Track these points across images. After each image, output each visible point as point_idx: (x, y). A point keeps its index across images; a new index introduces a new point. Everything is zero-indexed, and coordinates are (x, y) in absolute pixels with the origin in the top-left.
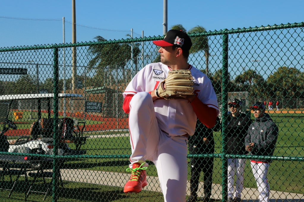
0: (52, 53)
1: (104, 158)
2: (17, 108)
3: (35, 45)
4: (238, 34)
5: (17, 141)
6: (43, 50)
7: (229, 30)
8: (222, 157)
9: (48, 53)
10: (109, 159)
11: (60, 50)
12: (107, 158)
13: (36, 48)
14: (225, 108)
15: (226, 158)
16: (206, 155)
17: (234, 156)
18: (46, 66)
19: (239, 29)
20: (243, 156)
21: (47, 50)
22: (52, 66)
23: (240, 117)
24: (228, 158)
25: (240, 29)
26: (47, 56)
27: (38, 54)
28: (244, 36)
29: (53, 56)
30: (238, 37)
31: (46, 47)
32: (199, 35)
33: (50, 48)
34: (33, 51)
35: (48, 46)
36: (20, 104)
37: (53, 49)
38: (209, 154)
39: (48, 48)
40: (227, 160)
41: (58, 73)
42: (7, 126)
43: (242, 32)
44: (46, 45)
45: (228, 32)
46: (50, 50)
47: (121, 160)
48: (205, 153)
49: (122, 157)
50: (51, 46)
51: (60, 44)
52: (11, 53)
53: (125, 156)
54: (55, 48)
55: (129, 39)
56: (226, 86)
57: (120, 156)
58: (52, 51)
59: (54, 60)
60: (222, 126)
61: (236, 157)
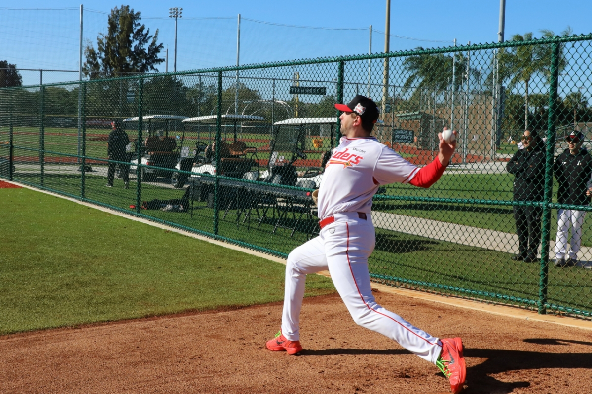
0: (337, 67)
1: (394, 199)
2: (319, 135)
3: (318, 58)
4: (573, 42)
5: (306, 173)
6: (327, 64)
7: (560, 38)
8: (544, 206)
9: (333, 67)
10: (399, 201)
11: (346, 64)
12: (397, 199)
13: (319, 61)
14: (550, 141)
15: (549, 208)
16: (522, 203)
17: (560, 206)
18: (329, 83)
19: (575, 35)
20: (581, 207)
21: (331, 64)
22: (336, 84)
23: (579, 155)
24: (552, 208)
25: (577, 36)
26: (331, 71)
27: (321, 68)
28: (581, 45)
29: (338, 70)
30: (573, 46)
31: (330, 60)
32: (520, 44)
33: (334, 62)
34: (315, 65)
35: (332, 59)
36: (322, 130)
37: (338, 62)
38: (527, 202)
39: (332, 61)
40: (550, 211)
41: (343, 92)
42: (296, 155)
43: (579, 40)
44: (331, 57)
45: (560, 40)
46: (335, 63)
47: (414, 202)
48: (521, 200)
49: (415, 199)
50: (336, 59)
51: (346, 56)
52: (292, 67)
53: (419, 199)
54: (340, 61)
55: (429, 49)
56: (553, 112)
57: (412, 199)
58: (337, 65)
59: (339, 76)
60: (545, 165)
61: (562, 207)
